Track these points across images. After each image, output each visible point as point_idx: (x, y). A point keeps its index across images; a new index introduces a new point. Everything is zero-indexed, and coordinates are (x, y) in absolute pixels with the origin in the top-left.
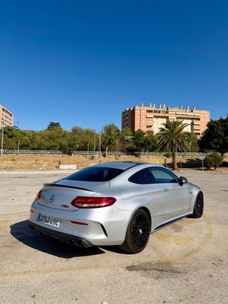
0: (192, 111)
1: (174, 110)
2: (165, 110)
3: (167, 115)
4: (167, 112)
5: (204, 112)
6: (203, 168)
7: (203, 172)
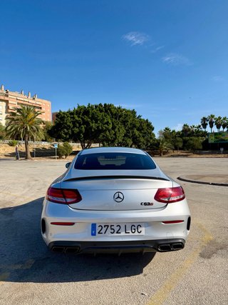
0: (34, 99)
1: (14, 94)
2: (5, 92)
3: (6, 99)
4: (7, 96)
5: (46, 101)
6: (56, 157)
7: (56, 160)
